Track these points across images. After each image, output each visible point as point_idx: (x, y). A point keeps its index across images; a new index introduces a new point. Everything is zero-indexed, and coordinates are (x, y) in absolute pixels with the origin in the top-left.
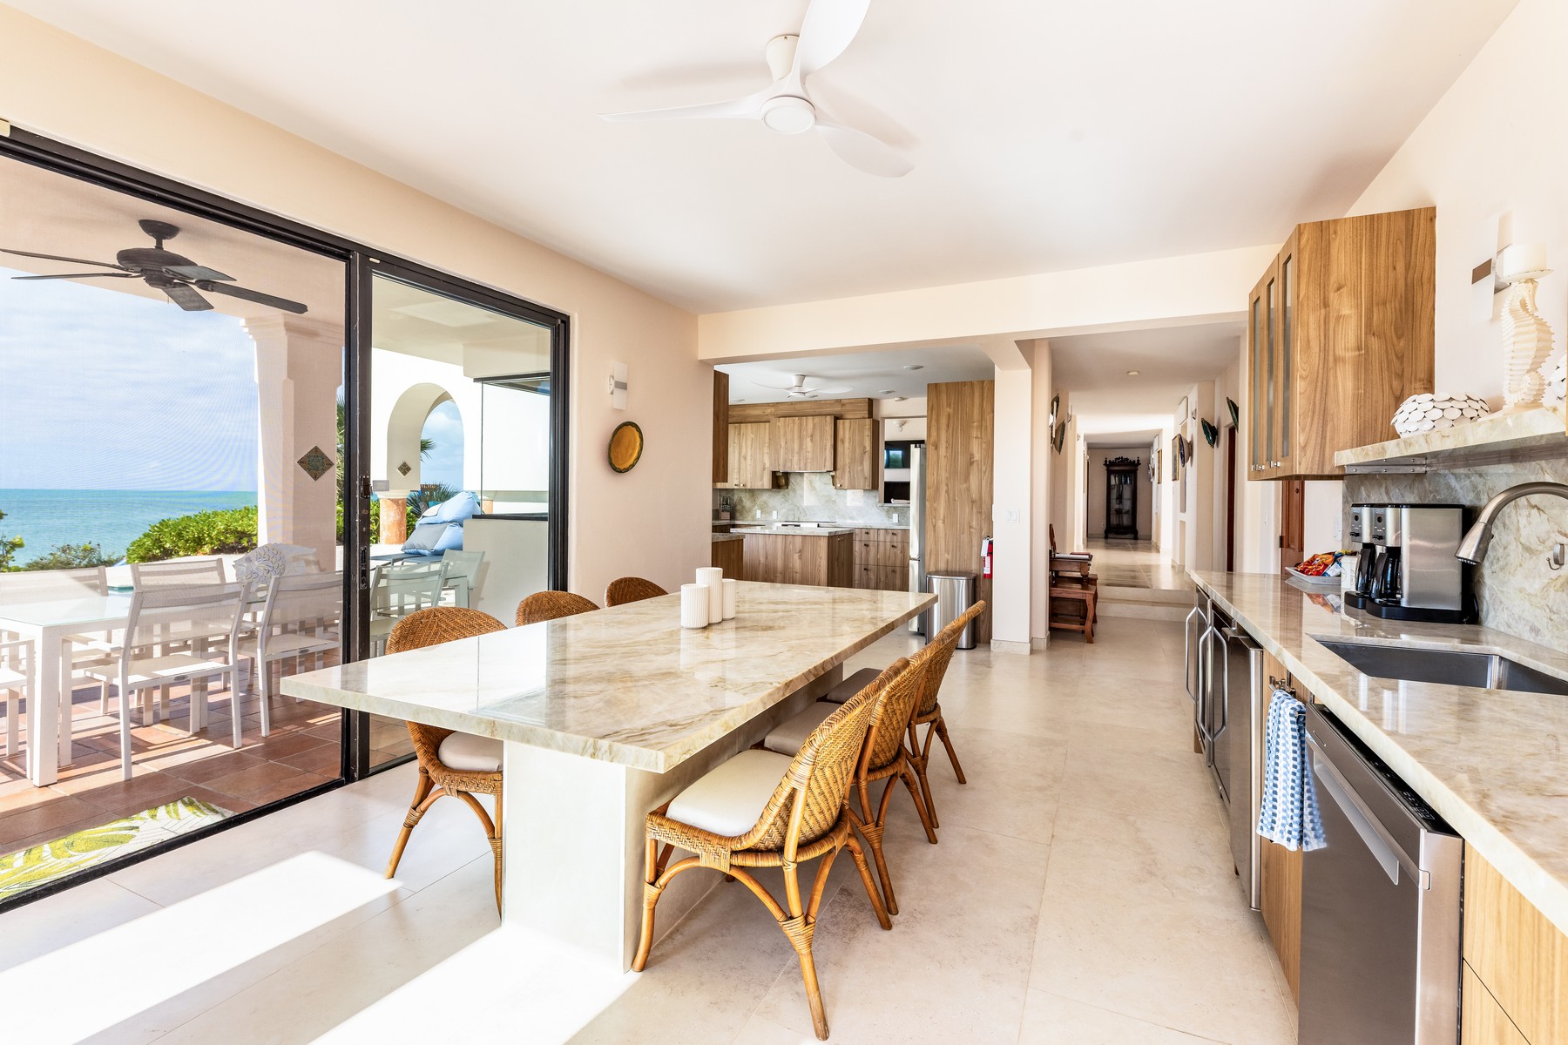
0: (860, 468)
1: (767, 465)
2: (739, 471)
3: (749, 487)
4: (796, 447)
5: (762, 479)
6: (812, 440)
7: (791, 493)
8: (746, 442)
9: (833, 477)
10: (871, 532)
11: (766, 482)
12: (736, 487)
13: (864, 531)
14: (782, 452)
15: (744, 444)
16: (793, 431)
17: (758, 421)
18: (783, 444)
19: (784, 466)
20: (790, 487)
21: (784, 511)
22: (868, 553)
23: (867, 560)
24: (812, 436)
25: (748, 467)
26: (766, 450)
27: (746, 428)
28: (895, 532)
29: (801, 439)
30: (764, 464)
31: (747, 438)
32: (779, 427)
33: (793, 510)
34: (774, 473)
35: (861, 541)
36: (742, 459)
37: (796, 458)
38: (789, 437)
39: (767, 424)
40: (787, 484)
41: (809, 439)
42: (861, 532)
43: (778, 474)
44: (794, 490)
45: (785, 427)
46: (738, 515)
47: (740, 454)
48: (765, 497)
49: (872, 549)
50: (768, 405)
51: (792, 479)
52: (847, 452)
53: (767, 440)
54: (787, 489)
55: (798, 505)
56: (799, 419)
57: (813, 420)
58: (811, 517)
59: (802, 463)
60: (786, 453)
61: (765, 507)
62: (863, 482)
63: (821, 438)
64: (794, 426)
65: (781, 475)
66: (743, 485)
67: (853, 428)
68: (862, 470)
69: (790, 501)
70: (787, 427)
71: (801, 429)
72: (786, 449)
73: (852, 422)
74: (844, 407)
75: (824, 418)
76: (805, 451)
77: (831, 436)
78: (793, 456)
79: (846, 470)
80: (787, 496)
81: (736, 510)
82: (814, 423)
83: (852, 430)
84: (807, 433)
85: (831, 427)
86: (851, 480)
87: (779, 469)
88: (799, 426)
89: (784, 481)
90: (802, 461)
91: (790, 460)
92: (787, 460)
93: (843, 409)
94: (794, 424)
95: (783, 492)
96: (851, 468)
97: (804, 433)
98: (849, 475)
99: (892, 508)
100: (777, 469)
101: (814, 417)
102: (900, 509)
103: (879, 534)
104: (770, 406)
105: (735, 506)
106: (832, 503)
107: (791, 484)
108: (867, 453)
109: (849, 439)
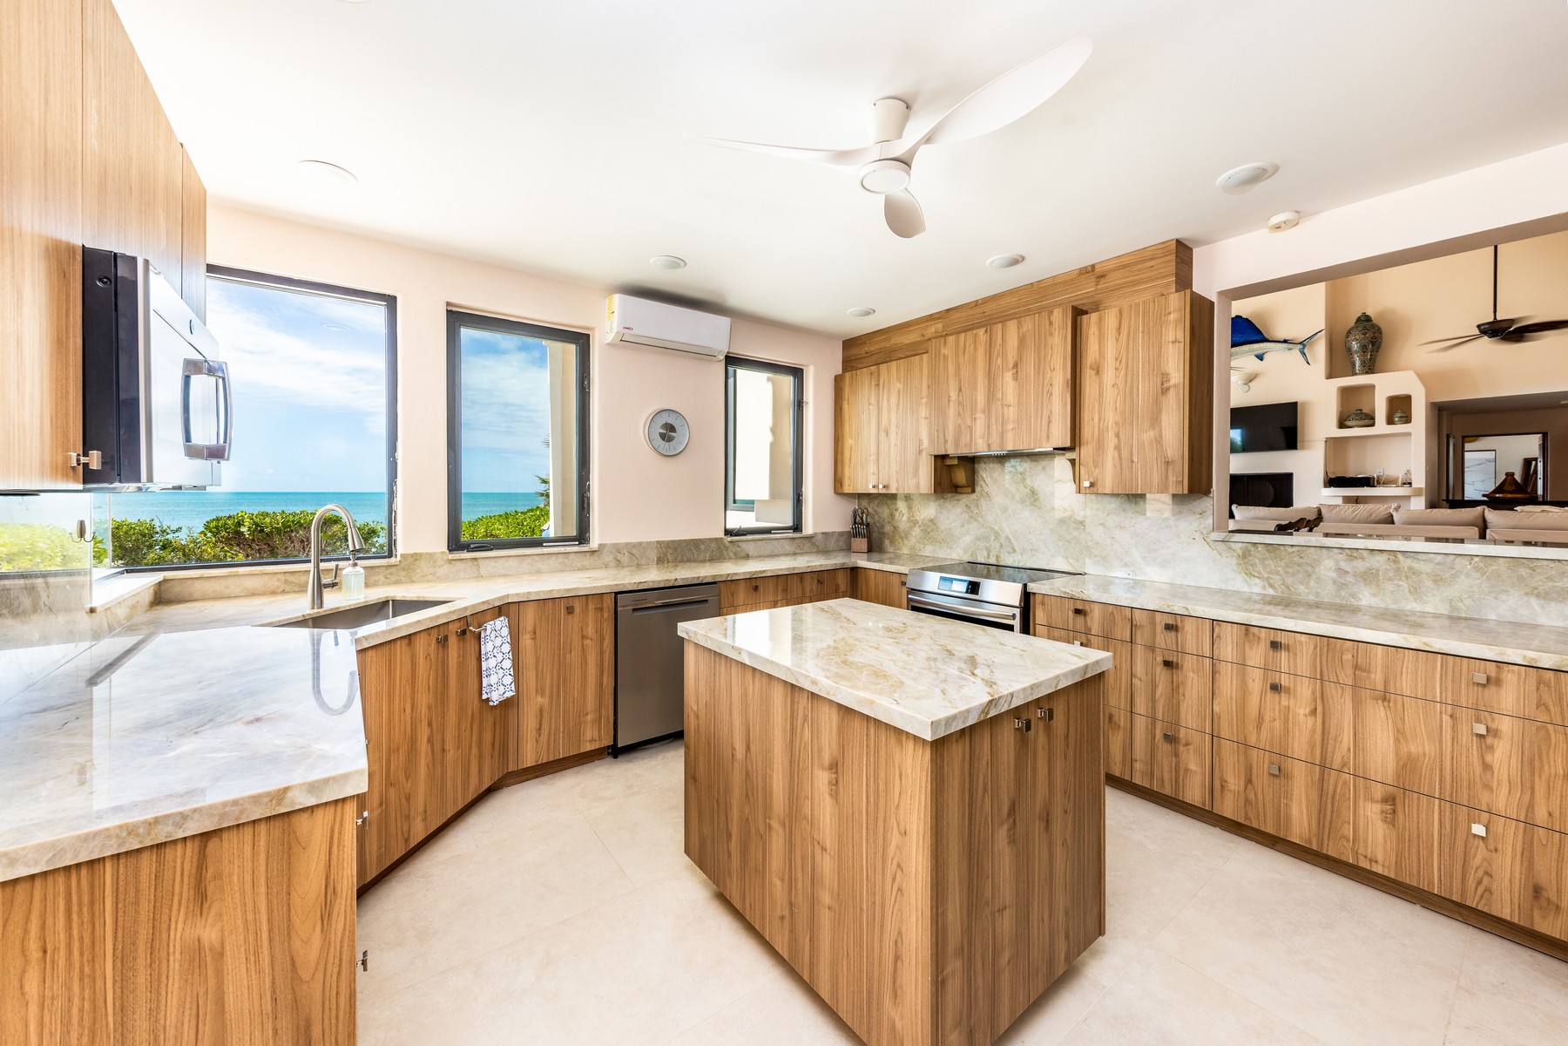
0: (1151, 434)
1: (925, 444)
2: (878, 459)
3: (894, 490)
5: (916, 472)
6: (1016, 377)
7: (981, 502)
8: (888, 400)
9: (1073, 462)
10: (1189, 626)
11: (924, 478)
12: (873, 491)
13: (1161, 621)
14: (952, 412)
15: (885, 404)
16: (974, 361)
17: (914, 351)
18: (954, 394)
19: (957, 444)
20: (978, 489)
21: (968, 539)
22: (1175, 689)
23: (1174, 708)
24: (1016, 366)
25: (892, 450)
26: (923, 412)
27: (890, 371)
28: (1282, 638)
29: (991, 376)
30: (921, 441)
31: (889, 392)
32: (945, 358)
33: (986, 538)
34: (940, 459)
35: (1152, 648)
36: (883, 434)
38: (965, 373)
39: (926, 356)
40: (971, 486)
41: (1009, 376)
42: (1153, 623)
43: (949, 462)
44: (989, 496)
45: (957, 355)
46: (887, 542)
47: (878, 424)
49: (1193, 681)
50: (931, 318)
51: (984, 474)
52: (1110, 394)
53: (925, 390)
54: (973, 491)
55: (996, 528)
56: (986, 331)
57: (1018, 328)
58: (1024, 556)
59: (994, 433)
60: (959, 414)
61: (932, 531)
62: (1167, 477)
63: (1039, 368)
64: (975, 348)
65: (956, 462)
66: (884, 487)
67: (1129, 327)
68: (1159, 440)
69: (980, 519)
70: (961, 355)
71: (990, 352)
72: (959, 403)
73: (1125, 315)
74: (1103, 281)
75: (1049, 319)
76: (999, 403)
77: (1065, 358)
78: (975, 418)
79: (1111, 442)
80: (973, 508)
81: (884, 533)
82: (1021, 335)
83: (1129, 334)
84: (1004, 357)
85: (1066, 337)
86: (1119, 469)
87: (946, 450)
88: (988, 345)
89: (963, 474)
90: (994, 427)
91: (970, 427)
92: (963, 428)
93: (1099, 286)
94: (975, 343)
95: (964, 500)
96: (1122, 437)
97: (998, 355)
98: (1117, 456)
99: (1260, 548)
100: (943, 449)
101: (1019, 323)
102: (1290, 550)
103: (1219, 637)
104: (934, 319)
105: (883, 526)
106: (1078, 529)
107: (981, 483)
108: (1172, 392)
109: (1116, 359)
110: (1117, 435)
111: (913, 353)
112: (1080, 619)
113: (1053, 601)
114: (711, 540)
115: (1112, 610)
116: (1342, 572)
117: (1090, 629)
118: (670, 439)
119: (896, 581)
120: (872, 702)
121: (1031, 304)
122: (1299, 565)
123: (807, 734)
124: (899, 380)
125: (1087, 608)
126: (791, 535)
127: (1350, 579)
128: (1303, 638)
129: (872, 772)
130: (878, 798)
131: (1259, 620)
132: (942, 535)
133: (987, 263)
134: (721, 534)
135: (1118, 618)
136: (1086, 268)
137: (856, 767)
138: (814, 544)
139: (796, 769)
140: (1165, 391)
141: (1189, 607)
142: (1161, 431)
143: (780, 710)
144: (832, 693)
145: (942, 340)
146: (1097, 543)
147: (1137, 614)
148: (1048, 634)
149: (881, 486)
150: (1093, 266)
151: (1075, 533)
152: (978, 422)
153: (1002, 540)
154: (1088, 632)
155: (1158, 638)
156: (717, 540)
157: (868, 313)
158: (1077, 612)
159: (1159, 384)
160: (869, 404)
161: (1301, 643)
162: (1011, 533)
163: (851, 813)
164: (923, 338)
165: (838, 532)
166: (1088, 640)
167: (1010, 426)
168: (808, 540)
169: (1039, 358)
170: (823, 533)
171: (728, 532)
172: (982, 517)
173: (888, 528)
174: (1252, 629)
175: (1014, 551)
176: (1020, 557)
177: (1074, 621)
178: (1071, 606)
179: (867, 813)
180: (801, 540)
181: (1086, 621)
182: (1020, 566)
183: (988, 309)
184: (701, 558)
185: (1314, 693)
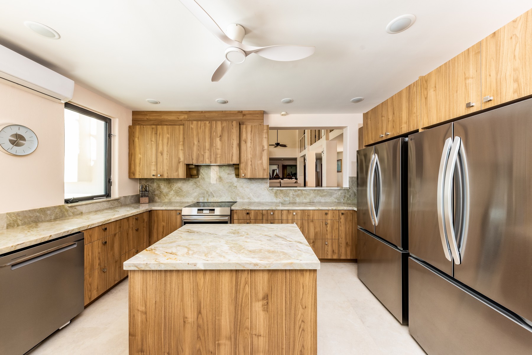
0: (260, 162)
1: (182, 159)
2: (157, 164)
3: (165, 177)
4: (207, 145)
5: (177, 170)
6: (221, 140)
7: (201, 181)
8: (162, 141)
9: (238, 168)
11: (182, 173)
12: (153, 177)
14: (195, 148)
15: (161, 142)
16: (204, 132)
17: (173, 123)
18: (196, 143)
19: (197, 159)
20: (200, 176)
21: (196, 194)
24: (221, 136)
25: (165, 161)
26: (181, 147)
27: (162, 129)
29: (211, 138)
30: (179, 159)
31: (163, 137)
32: (192, 129)
33: (203, 193)
34: (188, 165)
36: (159, 154)
37: (207, 155)
38: (201, 136)
39: (181, 127)
40: (198, 174)
41: (218, 139)
42: (267, 213)
43: (191, 167)
44: (204, 179)
45: (197, 129)
46: (156, 198)
47: (157, 150)
48: (179, 185)
50: (182, 112)
51: (203, 171)
52: (249, 149)
53: (181, 139)
54: (198, 177)
55: (207, 190)
56: (209, 123)
57: (221, 124)
58: (217, 198)
59: (213, 157)
60: (198, 150)
61: (180, 192)
62: (264, 173)
63: (229, 139)
64: (205, 128)
65: (194, 167)
66: (160, 176)
67: (254, 131)
68: (262, 164)
69: (201, 187)
70: (199, 129)
71: (211, 130)
72: (198, 146)
73: (253, 128)
74: (245, 116)
75: (232, 124)
76: (215, 148)
77: (237, 137)
78: (205, 152)
79: (249, 163)
80: (198, 183)
81: (155, 194)
82: (222, 127)
83: (254, 133)
84: (216, 133)
85: (237, 130)
86: (252, 171)
87: (193, 162)
88: (210, 127)
89: (196, 171)
90: (213, 156)
91: (203, 155)
92: (200, 155)
93: (244, 118)
94: (205, 126)
95: (194, 180)
96: (253, 162)
97: (214, 132)
98: (251, 167)
99: (279, 191)
100: (191, 162)
101: (222, 123)
102: (285, 191)
103: (283, 214)
104: (183, 113)
105: (154, 192)
106: (235, 188)
107: (201, 174)
108: (265, 151)
109: (251, 140)
110: (251, 161)
111: (173, 124)
112: (248, 216)
113: (239, 211)
114: (55, 207)
115: (257, 212)
116: (294, 195)
117: (251, 218)
118: (18, 145)
119: (174, 213)
120: (291, 263)
121: (222, 117)
122: (286, 194)
123: (248, 289)
124: (168, 133)
125: (250, 212)
126: (105, 199)
127: (295, 196)
128: (299, 211)
129: (288, 291)
130: (292, 300)
131: (291, 208)
132: (184, 193)
133: (216, 100)
134: (63, 203)
135: (259, 213)
136: (240, 111)
137: (279, 292)
138: (120, 203)
139: (239, 308)
140: (263, 150)
141: (276, 207)
142: (262, 161)
143: (227, 285)
144: (267, 266)
145: (191, 122)
146: (241, 192)
147: (264, 211)
148: (238, 222)
149: (159, 175)
150: (242, 111)
151: (234, 190)
152: (206, 153)
153: (209, 193)
154: (250, 219)
155: (269, 217)
156: (59, 207)
157: (156, 103)
158: (248, 214)
159: (262, 148)
160: (151, 141)
161: (299, 212)
162: (213, 191)
163: (276, 313)
164: (178, 119)
165: (131, 196)
166: (250, 222)
167: (219, 156)
168: (116, 201)
169: (229, 135)
170: (124, 197)
171: (67, 201)
172: (201, 186)
173: (157, 192)
174: (290, 211)
175: (214, 197)
176: (216, 199)
177: (246, 216)
178: (245, 212)
179: (286, 309)
180: (113, 201)
181: (249, 216)
182: (216, 202)
183: (207, 115)
184: (48, 218)
185: (301, 223)
